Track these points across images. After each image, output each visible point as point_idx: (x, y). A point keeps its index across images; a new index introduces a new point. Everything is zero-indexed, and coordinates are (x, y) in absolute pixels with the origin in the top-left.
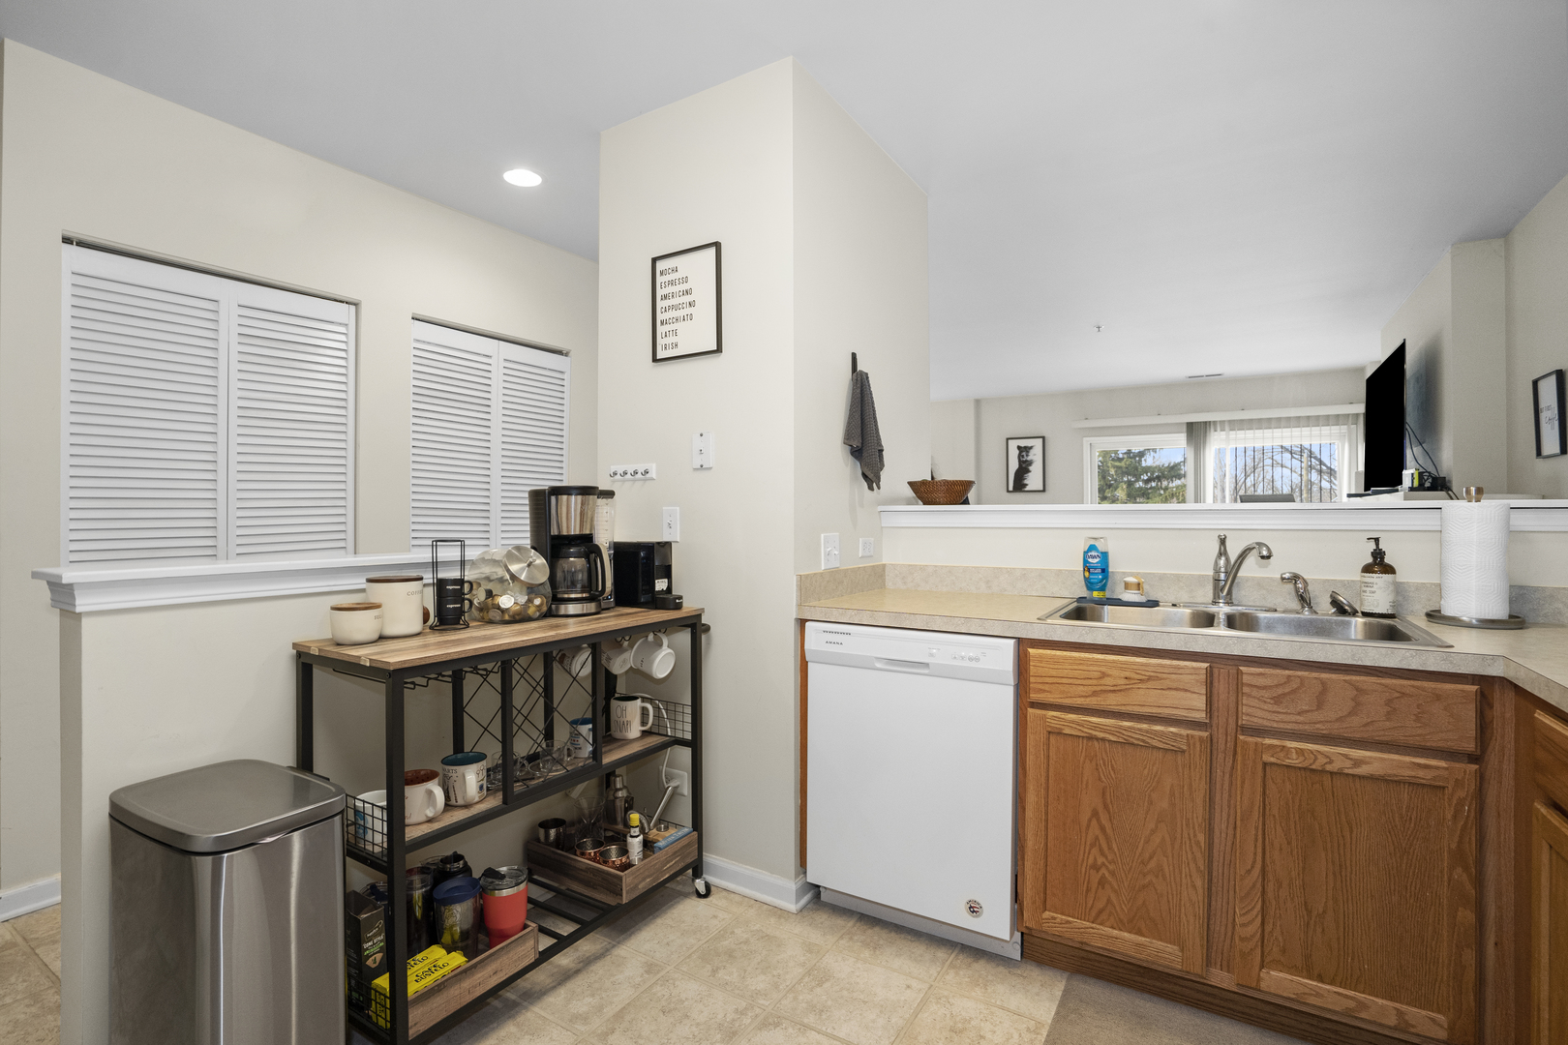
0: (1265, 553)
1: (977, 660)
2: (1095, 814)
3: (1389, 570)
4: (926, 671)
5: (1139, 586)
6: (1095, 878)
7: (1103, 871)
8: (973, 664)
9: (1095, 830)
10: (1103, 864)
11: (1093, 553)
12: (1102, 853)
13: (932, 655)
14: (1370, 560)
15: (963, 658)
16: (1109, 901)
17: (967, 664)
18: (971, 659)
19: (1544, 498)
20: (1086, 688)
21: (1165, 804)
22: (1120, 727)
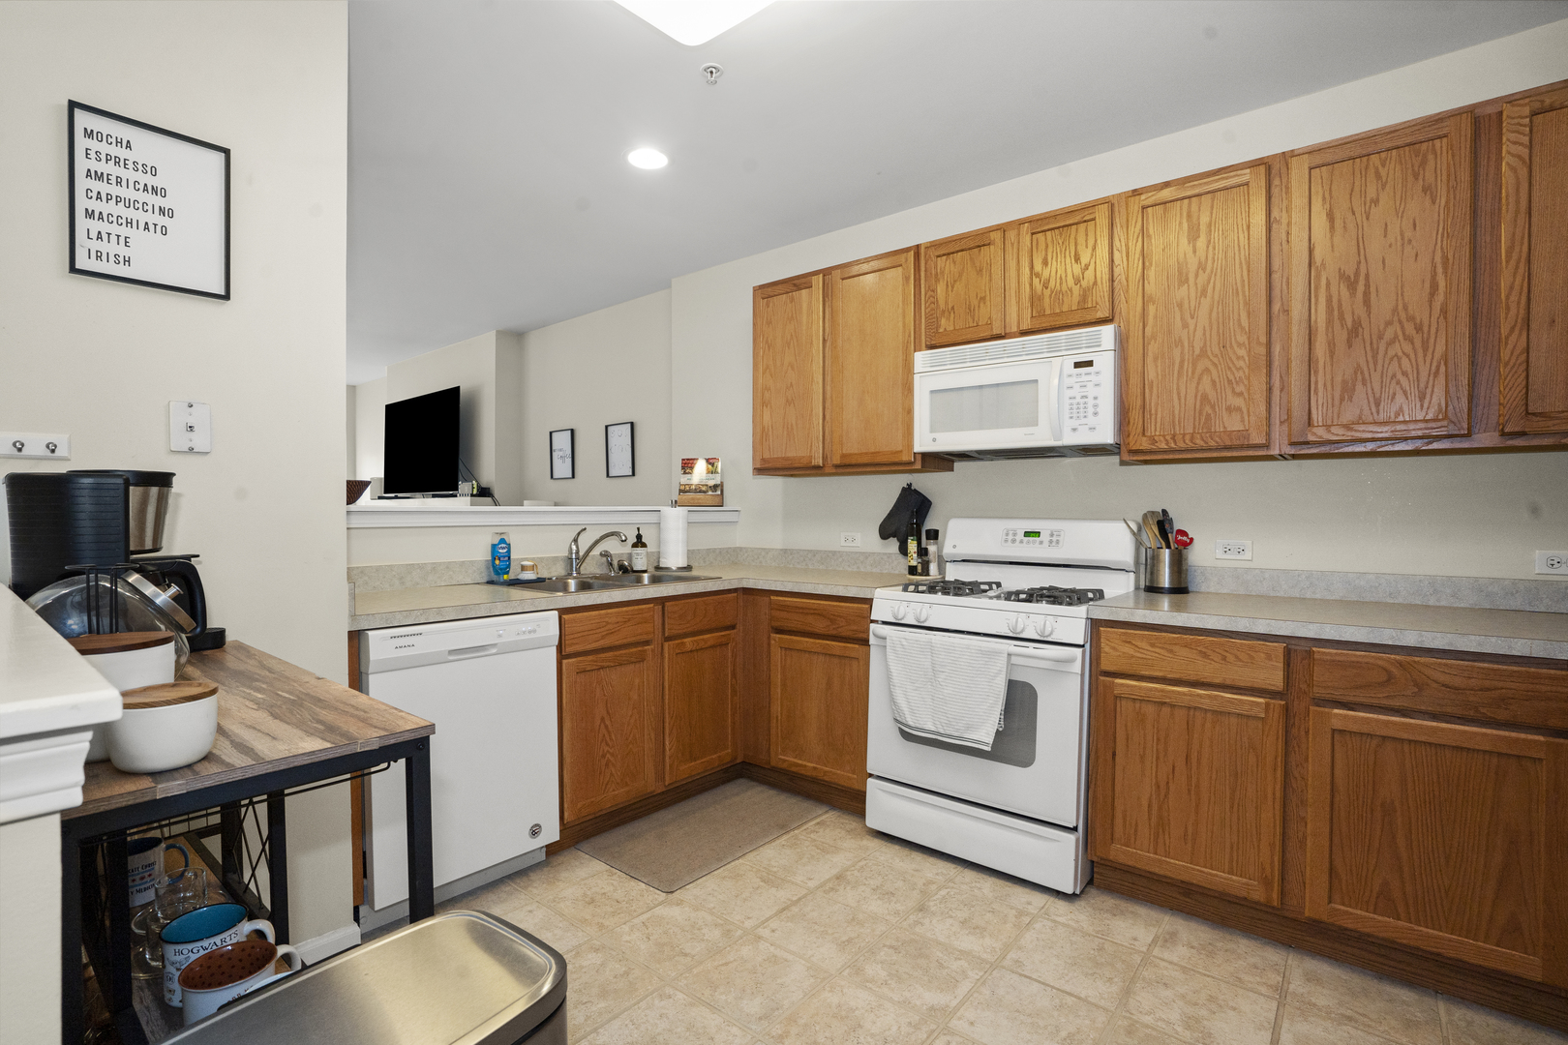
0: (624, 538)
1: (534, 631)
2: (603, 719)
3: (644, 545)
4: (494, 651)
5: (533, 568)
6: (604, 762)
7: (608, 755)
8: (533, 636)
9: (603, 730)
10: (608, 751)
11: (503, 545)
12: (607, 745)
13: (500, 636)
14: (635, 540)
15: (524, 632)
16: (611, 774)
17: (527, 636)
18: (530, 632)
19: (556, 505)
20: (596, 636)
21: (636, 697)
22: (616, 656)
